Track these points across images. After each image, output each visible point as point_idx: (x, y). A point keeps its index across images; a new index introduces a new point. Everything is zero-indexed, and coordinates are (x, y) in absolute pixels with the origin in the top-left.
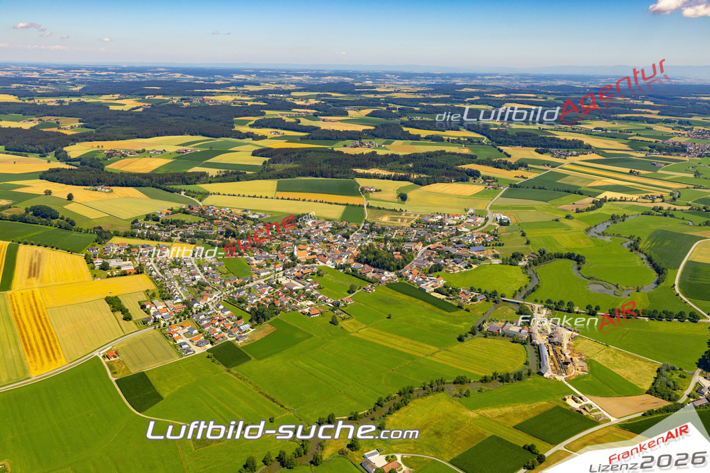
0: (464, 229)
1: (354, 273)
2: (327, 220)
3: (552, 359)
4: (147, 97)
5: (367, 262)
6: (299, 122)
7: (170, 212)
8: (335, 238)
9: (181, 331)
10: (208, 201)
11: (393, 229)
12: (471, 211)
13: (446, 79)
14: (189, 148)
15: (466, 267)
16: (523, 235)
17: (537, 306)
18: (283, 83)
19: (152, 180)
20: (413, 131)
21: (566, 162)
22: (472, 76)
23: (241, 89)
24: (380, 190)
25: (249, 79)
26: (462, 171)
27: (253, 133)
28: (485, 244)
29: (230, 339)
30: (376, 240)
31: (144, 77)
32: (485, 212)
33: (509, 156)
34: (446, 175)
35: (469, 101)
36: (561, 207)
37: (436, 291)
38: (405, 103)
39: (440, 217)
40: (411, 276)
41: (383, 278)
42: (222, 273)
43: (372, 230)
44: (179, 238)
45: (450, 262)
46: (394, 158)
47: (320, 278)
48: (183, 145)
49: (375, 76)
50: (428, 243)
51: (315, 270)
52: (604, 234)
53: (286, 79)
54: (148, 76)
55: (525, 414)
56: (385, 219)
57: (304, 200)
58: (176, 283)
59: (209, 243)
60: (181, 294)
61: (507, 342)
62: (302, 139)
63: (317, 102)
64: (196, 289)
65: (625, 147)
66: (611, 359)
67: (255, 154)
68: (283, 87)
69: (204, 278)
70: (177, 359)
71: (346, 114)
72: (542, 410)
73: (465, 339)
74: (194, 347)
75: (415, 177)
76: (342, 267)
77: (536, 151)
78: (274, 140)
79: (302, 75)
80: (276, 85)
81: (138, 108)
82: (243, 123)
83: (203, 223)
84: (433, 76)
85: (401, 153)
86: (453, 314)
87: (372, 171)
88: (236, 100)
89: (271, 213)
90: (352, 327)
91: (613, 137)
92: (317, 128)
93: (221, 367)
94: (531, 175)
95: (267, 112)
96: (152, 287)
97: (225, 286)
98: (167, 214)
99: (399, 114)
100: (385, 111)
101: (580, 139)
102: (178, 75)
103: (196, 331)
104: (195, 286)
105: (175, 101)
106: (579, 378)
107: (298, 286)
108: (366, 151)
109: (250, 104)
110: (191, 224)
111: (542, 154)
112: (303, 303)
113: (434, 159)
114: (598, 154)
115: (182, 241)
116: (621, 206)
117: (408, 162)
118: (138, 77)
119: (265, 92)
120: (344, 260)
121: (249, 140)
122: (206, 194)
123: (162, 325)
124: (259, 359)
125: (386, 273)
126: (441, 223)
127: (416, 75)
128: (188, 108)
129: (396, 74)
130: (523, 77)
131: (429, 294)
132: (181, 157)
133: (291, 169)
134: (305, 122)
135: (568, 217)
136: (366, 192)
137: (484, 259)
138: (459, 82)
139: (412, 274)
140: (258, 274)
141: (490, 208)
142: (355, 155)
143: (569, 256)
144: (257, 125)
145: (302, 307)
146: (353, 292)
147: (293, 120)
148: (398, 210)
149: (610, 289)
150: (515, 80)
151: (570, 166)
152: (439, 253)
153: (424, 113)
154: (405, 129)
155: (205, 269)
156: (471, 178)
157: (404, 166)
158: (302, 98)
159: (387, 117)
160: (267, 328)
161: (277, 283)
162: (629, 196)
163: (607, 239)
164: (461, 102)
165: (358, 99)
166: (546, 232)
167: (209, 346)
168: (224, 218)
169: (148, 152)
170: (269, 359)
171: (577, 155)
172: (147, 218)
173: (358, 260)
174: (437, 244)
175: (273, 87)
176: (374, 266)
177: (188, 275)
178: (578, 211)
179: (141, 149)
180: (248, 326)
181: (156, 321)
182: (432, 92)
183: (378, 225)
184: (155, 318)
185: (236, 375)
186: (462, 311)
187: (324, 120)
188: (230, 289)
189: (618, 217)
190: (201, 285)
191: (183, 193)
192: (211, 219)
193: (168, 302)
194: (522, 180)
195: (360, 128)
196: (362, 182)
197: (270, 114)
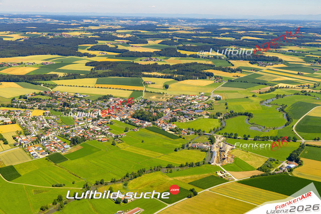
0: (195, 102)
1: (130, 123)
2: (121, 98)
3: (218, 157)
4: (27, 33)
5: (138, 118)
6: (117, 47)
7: (34, 94)
8: (124, 107)
9: (33, 149)
10: (56, 89)
11: (156, 102)
12: (203, 93)
13: (214, 22)
14: (49, 62)
15: (190, 120)
16: (226, 105)
17: (220, 136)
18: (113, 25)
19: (25, 78)
20: (183, 52)
21: (264, 69)
22: (230, 21)
23: (86, 28)
24: (154, 83)
25: (93, 22)
26: (204, 73)
27: (88, 53)
28: (204, 109)
29: (58, 152)
30: (146, 108)
31: (27, 21)
32: (210, 94)
33: (233, 65)
34: (194, 75)
35: (222, 35)
36: (252, 91)
37: (170, 130)
38: (184, 36)
39: (184, 96)
40: (159, 124)
41: (145, 125)
42: (58, 123)
43: (144, 103)
44: (38, 107)
45: (182, 117)
46: (167, 66)
47: (111, 126)
48: (46, 60)
49: (172, 21)
50: (174, 109)
51: (109, 121)
52: (269, 104)
53: (116, 22)
54: (29, 20)
55: (196, 179)
56: (154, 97)
57: (110, 88)
58: (33, 128)
59: (54, 110)
60: (35, 132)
61: (199, 151)
62: (117, 57)
63: (130, 36)
64: (44, 131)
65: (302, 60)
66: (247, 157)
67: (87, 64)
68: (113, 27)
69: (48, 125)
70: (30, 160)
71: (147, 43)
72: (204, 177)
73: (178, 150)
74: (39, 155)
75: (176, 76)
76: (123, 120)
77: (250, 63)
78: (100, 57)
79: (126, 20)
80: (109, 26)
81: (21, 39)
82: (84, 48)
83: (52, 99)
84: (207, 20)
85: (171, 64)
86: (176, 140)
87: (153, 74)
88: (82, 34)
89: (90, 95)
90: (123, 146)
91: (296, 55)
92: (127, 51)
93: (52, 163)
94: (242, 75)
95: (99, 42)
96: (20, 129)
97: (59, 129)
98: (32, 95)
99: (178, 43)
100: (170, 41)
101: (276, 56)
102: (48, 20)
103: (41, 149)
104: (43, 129)
105: (44, 35)
106: (227, 165)
107: (99, 129)
108: (152, 62)
109: (89, 37)
110: (45, 100)
111: (253, 64)
112: (99, 136)
113: (189, 67)
114: (284, 64)
115: (39, 108)
116: (285, 90)
117: (175, 69)
118: (23, 21)
119: (101, 30)
120: (125, 117)
121: (86, 57)
122: (56, 85)
123: (24, 146)
124: (72, 160)
125: (146, 122)
126: (184, 99)
127: (197, 20)
128: (52, 39)
129: (184, 20)
130: (261, 21)
131: (166, 132)
132: (44, 66)
133: (107, 72)
134: (120, 47)
135: (253, 96)
136: (146, 84)
137: (201, 116)
138: (222, 24)
139: (160, 123)
140: (78, 124)
141: (213, 92)
142: (145, 65)
143: (246, 114)
144: (92, 49)
145: (98, 138)
146: (127, 131)
147: (114, 46)
148: (162, 93)
149: (260, 128)
150: (256, 23)
151: (266, 71)
152: (177, 113)
153: (193, 42)
154: (178, 51)
155: (50, 121)
156: (208, 77)
157: (172, 71)
158: (121, 34)
159: (170, 45)
160: (78, 147)
161: (88, 127)
162: (290, 86)
163: (270, 106)
164: (217, 36)
165: (156, 34)
166: (238, 103)
167: (47, 155)
168: (64, 97)
169: (25, 64)
170: (77, 160)
171: (272, 65)
172: (20, 97)
173: (133, 117)
174: (178, 109)
175: (106, 27)
176: (141, 119)
177: (40, 124)
178: (260, 93)
179: (20, 62)
180: (69, 146)
181: (21, 144)
182: (201, 30)
183: (149, 100)
184: (20, 143)
185: (59, 166)
186: (181, 139)
187: (132, 46)
188: (62, 130)
189: (280, 95)
190: (47, 129)
191: (42, 85)
192: (56, 98)
193: (28, 136)
194: (237, 78)
195: (152, 50)
196: (145, 79)
197: (100, 42)
